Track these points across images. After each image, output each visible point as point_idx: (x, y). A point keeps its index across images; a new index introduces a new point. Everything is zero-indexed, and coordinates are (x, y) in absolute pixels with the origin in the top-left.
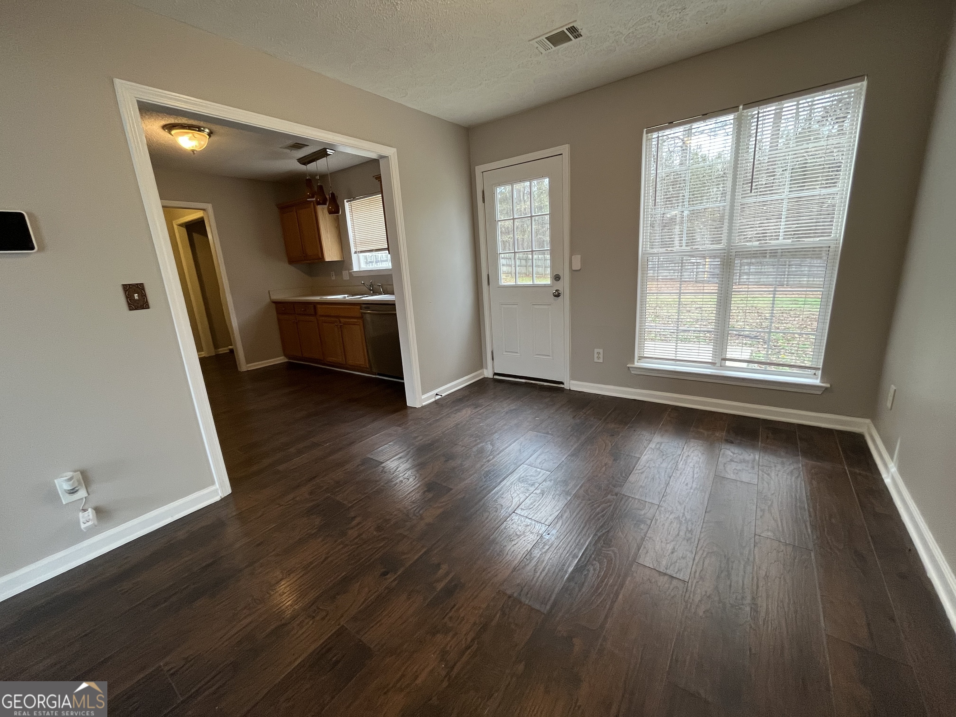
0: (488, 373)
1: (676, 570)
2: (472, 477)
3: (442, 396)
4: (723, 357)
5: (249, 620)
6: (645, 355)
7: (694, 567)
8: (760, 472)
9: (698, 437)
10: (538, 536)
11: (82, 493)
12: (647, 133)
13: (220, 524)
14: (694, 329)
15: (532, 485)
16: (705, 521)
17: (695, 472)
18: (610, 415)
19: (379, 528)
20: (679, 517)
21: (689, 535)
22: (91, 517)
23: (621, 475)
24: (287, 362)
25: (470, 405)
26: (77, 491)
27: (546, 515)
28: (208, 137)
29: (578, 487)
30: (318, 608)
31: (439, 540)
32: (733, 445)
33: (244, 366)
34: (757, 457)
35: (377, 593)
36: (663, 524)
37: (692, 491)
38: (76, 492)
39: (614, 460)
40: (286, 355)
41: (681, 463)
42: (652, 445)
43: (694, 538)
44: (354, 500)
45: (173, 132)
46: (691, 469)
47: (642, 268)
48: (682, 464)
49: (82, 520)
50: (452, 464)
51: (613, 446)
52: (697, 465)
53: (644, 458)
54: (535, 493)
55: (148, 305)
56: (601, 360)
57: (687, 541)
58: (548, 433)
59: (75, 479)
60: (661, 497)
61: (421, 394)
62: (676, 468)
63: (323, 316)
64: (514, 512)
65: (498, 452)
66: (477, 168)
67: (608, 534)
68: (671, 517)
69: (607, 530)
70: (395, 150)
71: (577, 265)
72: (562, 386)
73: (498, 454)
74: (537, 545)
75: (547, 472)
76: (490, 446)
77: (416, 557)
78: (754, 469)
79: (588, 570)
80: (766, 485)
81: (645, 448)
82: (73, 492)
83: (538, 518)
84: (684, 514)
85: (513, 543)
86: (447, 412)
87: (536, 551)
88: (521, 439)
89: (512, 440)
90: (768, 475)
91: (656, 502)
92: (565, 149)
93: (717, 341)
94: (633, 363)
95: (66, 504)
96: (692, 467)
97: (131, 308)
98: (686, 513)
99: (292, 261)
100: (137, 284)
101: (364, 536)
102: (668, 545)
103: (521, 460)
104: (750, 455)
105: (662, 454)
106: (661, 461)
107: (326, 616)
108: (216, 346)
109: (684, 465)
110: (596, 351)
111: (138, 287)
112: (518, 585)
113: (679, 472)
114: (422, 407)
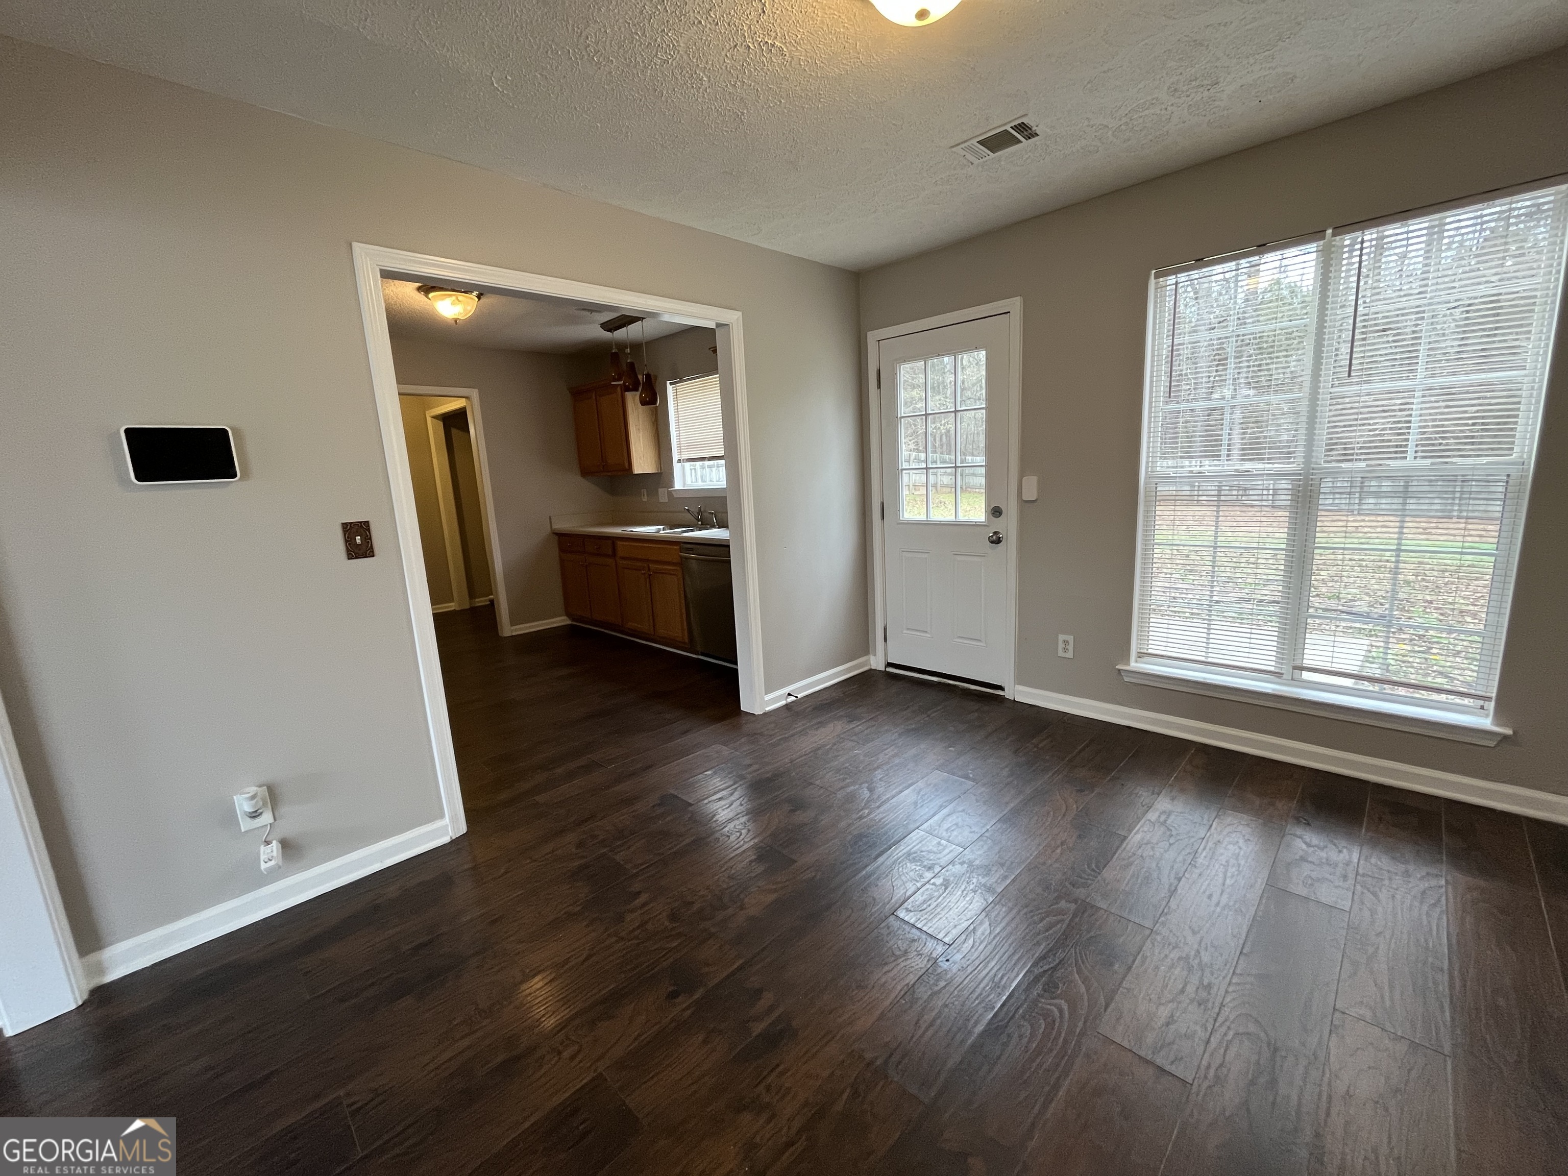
0: (877, 662)
1: (1172, 1057)
2: (830, 844)
3: (797, 697)
4: (1298, 663)
5: (466, 1042)
6: (1150, 651)
7: (1207, 1056)
8: (1358, 887)
9: (1242, 806)
10: (928, 961)
11: (267, 818)
12: (1156, 277)
13: (446, 881)
14: (1259, 597)
15: (930, 868)
16: (1238, 971)
17: (1229, 874)
18: (1080, 752)
19: (673, 917)
20: (1188, 957)
21: (1204, 994)
22: (275, 854)
23: (1089, 866)
24: (571, 625)
25: (841, 716)
26: (261, 814)
27: (946, 924)
28: (477, 299)
29: (1008, 881)
30: (568, 1038)
31: (764, 949)
32: (1307, 829)
33: (508, 629)
34: (1355, 856)
35: (657, 1027)
36: (1157, 968)
37: (1218, 909)
38: (259, 815)
39: (1080, 837)
40: (568, 615)
41: (1204, 854)
42: (1152, 816)
43: (1211, 1000)
44: (642, 865)
45: (431, 295)
46: (1222, 867)
47: (1146, 501)
48: (1205, 857)
49: (263, 857)
50: (801, 817)
51: (1081, 811)
52: (1232, 861)
53: (1135, 838)
54: (934, 884)
55: (373, 552)
56: (1070, 655)
57: (1200, 1004)
58: (967, 777)
59: (258, 798)
60: (1158, 916)
61: (764, 693)
62: (1193, 864)
63: (623, 558)
64: (893, 914)
65: (878, 804)
66: (869, 334)
67: (1053, 972)
68: (1172, 956)
69: (1052, 965)
70: (740, 313)
71: (1030, 493)
72: (1000, 693)
73: (879, 807)
74: (925, 978)
75: (958, 848)
76: (866, 792)
77: (725, 974)
78: (1344, 881)
79: (1009, 1036)
80: (1367, 913)
81: (1139, 819)
82: (255, 815)
83: (932, 929)
84: (1198, 952)
85: (886, 968)
86: (803, 725)
87: (922, 989)
88: (920, 784)
89: (904, 785)
90: (1375, 894)
91: (1148, 923)
92: (1015, 305)
93: (1285, 634)
94: (1128, 664)
95: (246, 832)
96: (1224, 863)
97: (350, 556)
98: (1202, 953)
99: (585, 472)
100: (361, 522)
101: (649, 926)
102: (1162, 1008)
103: (915, 821)
104: (1340, 851)
105: (1168, 833)
106: (1166, 847)
107: (579, 1051)
108: (472, 595)
109: (1208, 859)
110: (1061, 637)
111: (361, 526)
112: (887, 1044)
113: (1197, 871)
114: (765, 714)
